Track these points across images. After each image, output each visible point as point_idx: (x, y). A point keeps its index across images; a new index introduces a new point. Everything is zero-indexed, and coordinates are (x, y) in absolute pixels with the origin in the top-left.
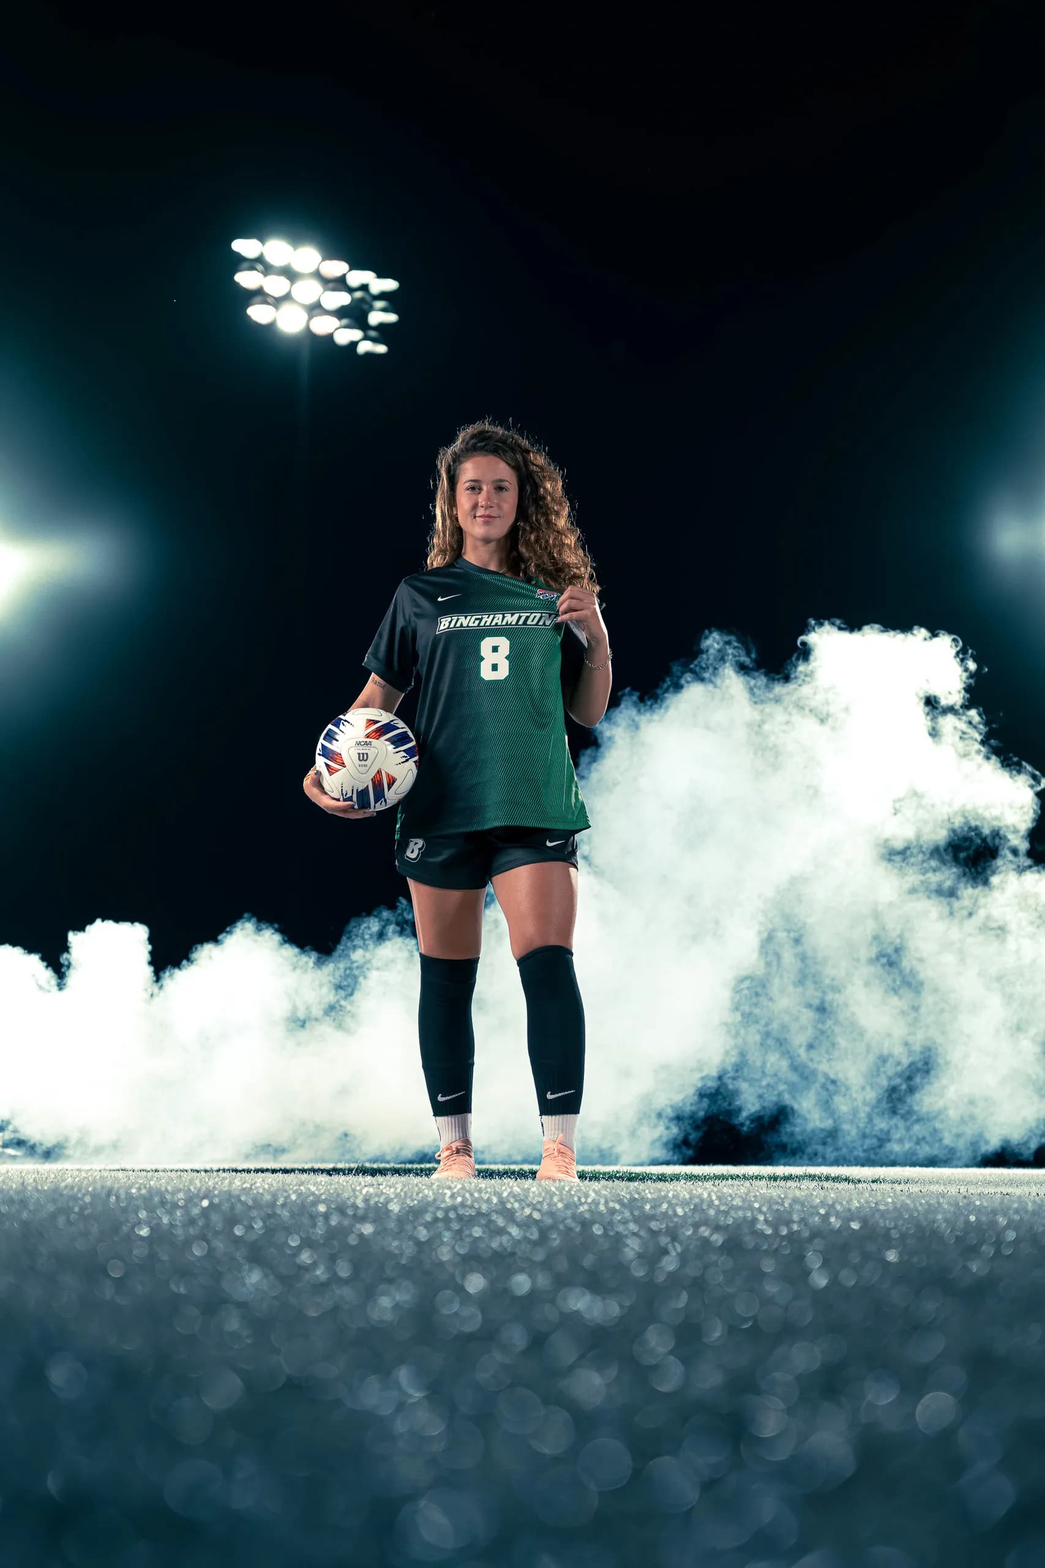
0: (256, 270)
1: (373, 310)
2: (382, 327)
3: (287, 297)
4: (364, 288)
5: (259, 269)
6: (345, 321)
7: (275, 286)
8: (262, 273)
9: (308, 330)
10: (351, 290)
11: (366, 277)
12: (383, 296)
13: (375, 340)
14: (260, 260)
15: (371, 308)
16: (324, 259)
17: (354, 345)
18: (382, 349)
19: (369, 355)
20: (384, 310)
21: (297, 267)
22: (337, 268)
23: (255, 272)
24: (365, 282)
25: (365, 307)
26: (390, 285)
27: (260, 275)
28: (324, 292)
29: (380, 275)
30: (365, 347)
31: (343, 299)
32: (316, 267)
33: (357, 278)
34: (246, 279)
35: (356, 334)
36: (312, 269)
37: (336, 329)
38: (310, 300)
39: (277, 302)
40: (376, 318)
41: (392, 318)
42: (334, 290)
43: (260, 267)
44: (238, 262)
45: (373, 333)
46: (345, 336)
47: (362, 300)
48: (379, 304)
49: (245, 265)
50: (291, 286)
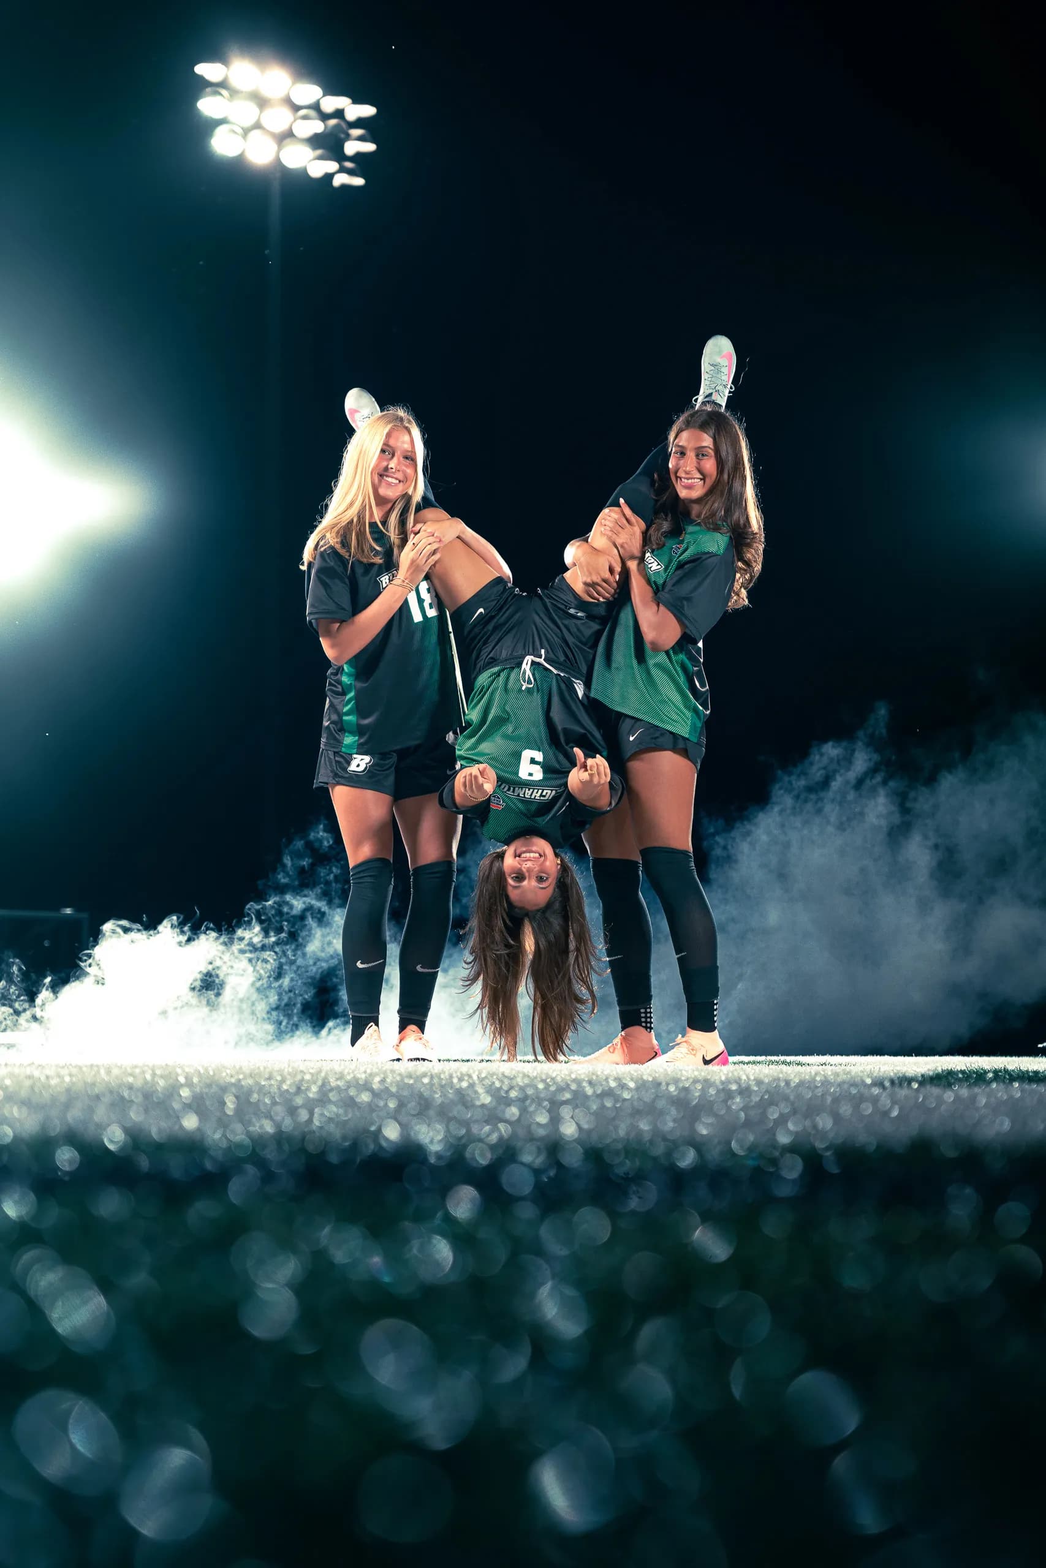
0: (220, 94)
1: (349, 140)
2: (359, 157)
3: (258, 126)
4: (339, 114)
5: (225, 96)
6: (319, 152)
7: (241, 112)
8: (228, 100)
9: (278, 161)
10: (324, 117)
11: (342, 102)
12: (359, 123)
13: (351, 172)
14: (223, 84)
15: (348, 137)
16: (294, 83)
17: (329, 177)
18: (359, 181)
19: (345, 187)
20: (361, 139)
21: (266, 93)
22: (309, 92)
23: (219, 98)
24: (340, 107)
25: (342, 136)
26: (368, 111)
27: (226, 101)
28: (295, 121)
29: (356, 101)
30: (340, 180)
31: (318, 127)
32: (286, 93)
33: (331, 103)
34: (208, 106)
35: (332, 166)
36: (282, 94)
37: (310, 161)
38: (280, 127)
39: (246, 132)
40: (352, 148)
41: (370, 147)
42: (305, 118)
43: (224, 92)
44: (202, 85)
45: (349, 165)
46: (319, 167)
47: (336, 126)
48: (356, 132)
49: (208, 90)
50: (261, 112)
